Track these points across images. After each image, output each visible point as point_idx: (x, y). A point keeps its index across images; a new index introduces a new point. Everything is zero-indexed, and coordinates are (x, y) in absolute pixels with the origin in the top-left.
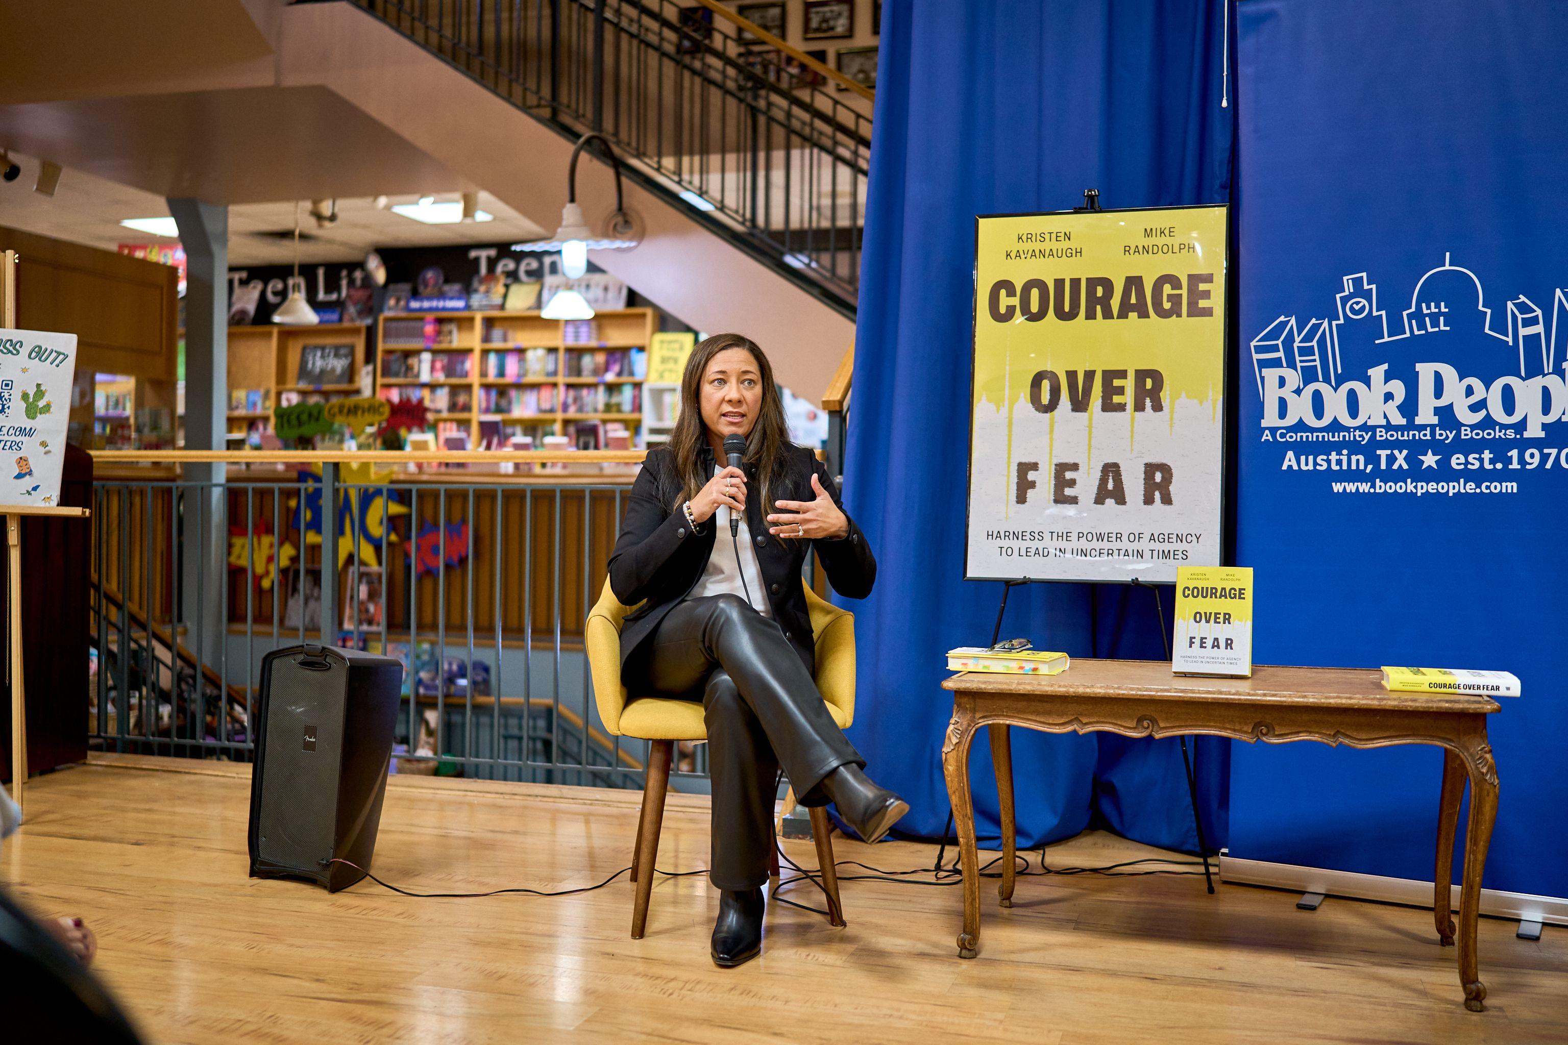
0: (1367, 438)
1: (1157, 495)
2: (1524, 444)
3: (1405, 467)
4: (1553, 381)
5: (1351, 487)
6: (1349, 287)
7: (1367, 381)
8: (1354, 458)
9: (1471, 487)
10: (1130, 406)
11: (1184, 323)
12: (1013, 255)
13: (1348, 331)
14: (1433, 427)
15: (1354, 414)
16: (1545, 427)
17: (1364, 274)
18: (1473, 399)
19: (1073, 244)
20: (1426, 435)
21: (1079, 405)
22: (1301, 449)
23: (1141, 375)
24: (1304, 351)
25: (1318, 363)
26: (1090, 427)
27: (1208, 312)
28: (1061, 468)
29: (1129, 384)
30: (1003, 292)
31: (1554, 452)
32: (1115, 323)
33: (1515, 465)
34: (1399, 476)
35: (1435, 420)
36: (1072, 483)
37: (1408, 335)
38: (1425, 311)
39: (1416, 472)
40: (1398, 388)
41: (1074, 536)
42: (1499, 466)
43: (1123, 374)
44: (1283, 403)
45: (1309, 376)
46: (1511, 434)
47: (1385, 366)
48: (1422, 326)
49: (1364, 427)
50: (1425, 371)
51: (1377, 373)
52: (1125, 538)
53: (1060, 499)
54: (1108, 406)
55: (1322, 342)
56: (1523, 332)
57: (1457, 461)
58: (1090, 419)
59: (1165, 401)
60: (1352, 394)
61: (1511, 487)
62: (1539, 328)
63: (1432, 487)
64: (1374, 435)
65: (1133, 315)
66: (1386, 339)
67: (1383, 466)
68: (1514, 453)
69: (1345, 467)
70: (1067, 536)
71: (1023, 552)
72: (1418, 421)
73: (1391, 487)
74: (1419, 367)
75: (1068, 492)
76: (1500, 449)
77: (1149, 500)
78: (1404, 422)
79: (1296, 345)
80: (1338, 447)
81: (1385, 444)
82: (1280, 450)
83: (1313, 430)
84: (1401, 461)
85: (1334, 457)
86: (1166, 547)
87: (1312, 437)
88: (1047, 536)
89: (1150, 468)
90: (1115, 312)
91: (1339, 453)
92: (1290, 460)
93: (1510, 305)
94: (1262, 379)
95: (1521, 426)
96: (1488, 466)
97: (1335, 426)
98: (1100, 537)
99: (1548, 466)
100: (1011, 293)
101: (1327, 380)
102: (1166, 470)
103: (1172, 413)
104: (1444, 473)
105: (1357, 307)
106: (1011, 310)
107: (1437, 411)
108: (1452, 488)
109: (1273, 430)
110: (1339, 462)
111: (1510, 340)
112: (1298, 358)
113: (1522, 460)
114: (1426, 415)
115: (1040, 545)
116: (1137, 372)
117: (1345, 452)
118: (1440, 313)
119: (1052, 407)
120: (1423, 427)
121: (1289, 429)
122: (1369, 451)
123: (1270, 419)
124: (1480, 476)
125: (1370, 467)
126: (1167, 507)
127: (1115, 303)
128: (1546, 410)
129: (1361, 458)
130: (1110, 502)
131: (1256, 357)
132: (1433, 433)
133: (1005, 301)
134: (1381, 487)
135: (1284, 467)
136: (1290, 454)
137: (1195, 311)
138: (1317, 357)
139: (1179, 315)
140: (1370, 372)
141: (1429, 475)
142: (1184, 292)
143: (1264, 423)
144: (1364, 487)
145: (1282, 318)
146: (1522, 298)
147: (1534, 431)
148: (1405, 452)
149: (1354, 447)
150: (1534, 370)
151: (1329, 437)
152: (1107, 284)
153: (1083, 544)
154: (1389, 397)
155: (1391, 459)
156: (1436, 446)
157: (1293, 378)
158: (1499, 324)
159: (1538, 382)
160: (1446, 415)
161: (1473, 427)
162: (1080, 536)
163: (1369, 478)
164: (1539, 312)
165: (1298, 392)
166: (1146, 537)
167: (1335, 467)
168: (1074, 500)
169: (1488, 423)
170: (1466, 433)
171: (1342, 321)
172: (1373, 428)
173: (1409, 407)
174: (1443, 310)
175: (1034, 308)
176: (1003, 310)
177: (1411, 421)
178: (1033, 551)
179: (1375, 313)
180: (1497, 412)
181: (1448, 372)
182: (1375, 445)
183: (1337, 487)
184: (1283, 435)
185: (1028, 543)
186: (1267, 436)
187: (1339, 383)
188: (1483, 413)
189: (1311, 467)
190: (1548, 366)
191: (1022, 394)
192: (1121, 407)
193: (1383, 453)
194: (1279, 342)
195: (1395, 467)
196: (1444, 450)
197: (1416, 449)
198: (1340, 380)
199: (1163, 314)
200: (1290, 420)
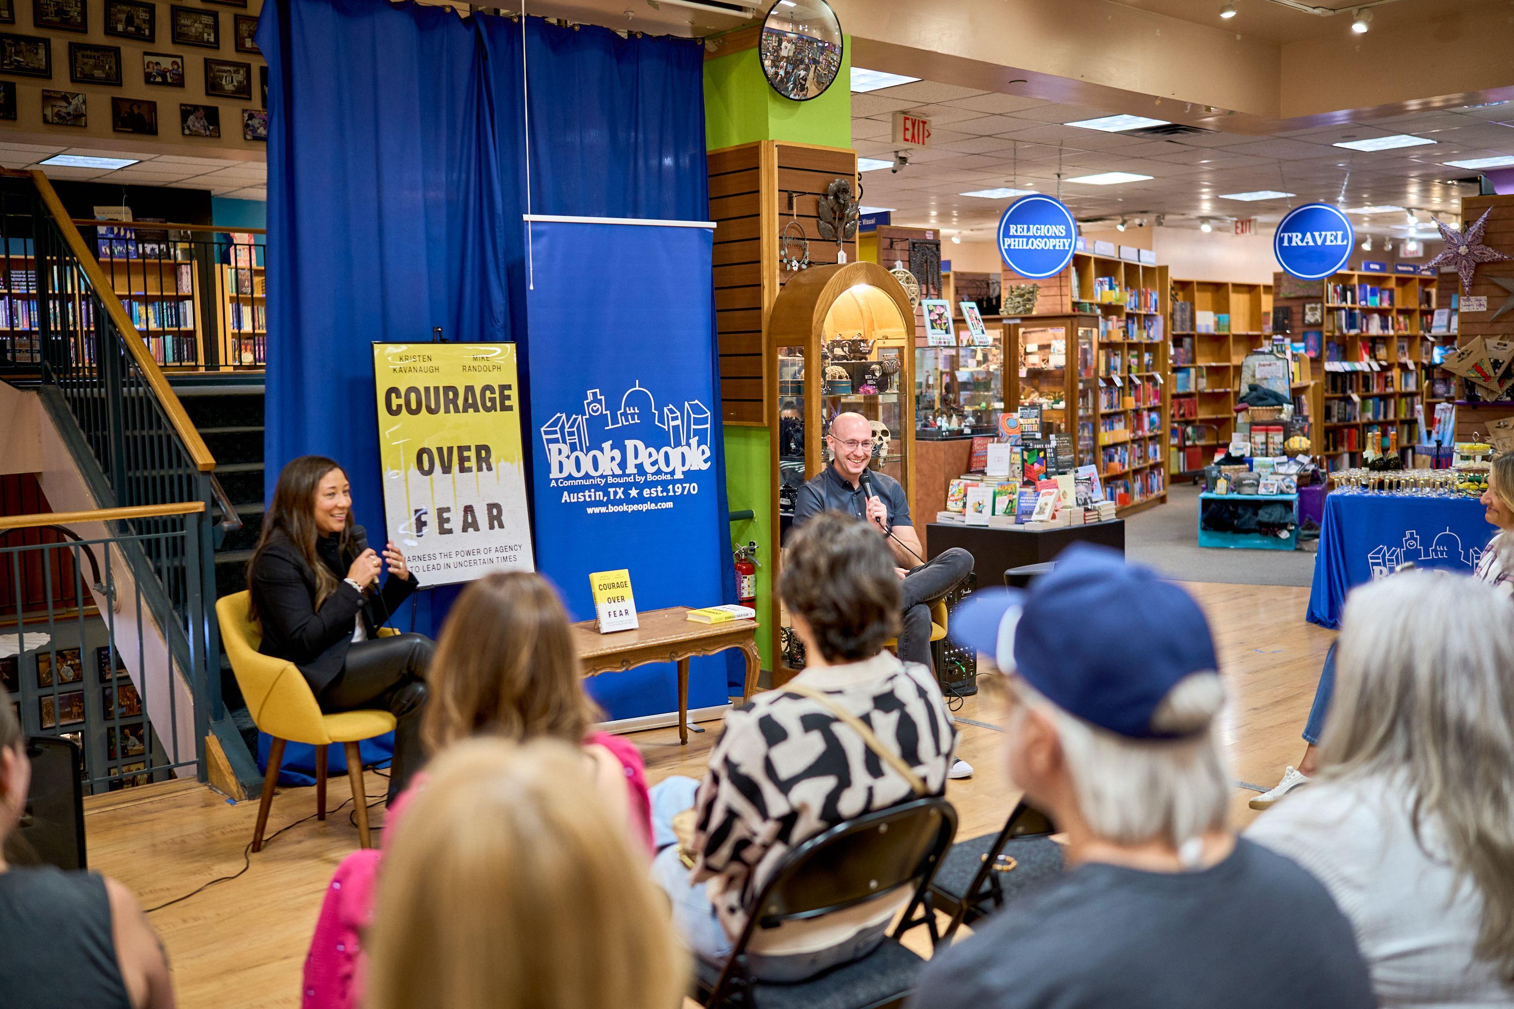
0: (603, 482)
1: (496, 523)
2: (674, 482)
3: (623, 497)
4: (685, 449)
5: (597, 510)
6: (590, 398)
7: (602, 450)
8: (597, 493)
9: (653, 506)
10: (475, 468)
11: (498, 414)
12: (398, 370)
13: (591, 421)
14: (634, 475)
15: (596, 468)
16: (683, 473)
17: (598, 390)
18: (653, 459)
19: (434, 363)
20: (631, 479)
21: (447, 469)
22: (572, 490)
23: (479, 448)
24: (571, 434)
25: (577, 440)
26: (454, 482)
27: (510, 408)
28: (441, 511)
29: (472, 454)
30: (393, 395)
31: (687, 485)
32: (462, 415)
33: (671, 493)
34: (619, 502)
35: (635, 471)
36: (448, 520)
37: (620, 425)
38: (628, 412)
39: (629, 500)
40: (617, 453)
41: (453, 554)
42: (665, 494)
43: (468, 448)
44: (561, 463)
45: (573, 448)
46: (669, 477)
47: (610, 442)
48: (627, 420)
49: (602, 476)
50: (630, 444)
51: (607, 445)
52: (482, 552)
53: (443, 531)
54: (462, 469)
55: (578, 428)
56: (672, 423)
57: (646, 493)
58: (453, 478)
59: (493, 466)
60: (595, 459)
61: (670, 505)
62: (679, 422)
63: (635, 507)
64: (606, 481)
65: (471, 410)
66: (610, 427)
67: (612, 497)
68: (670, 487)
69: (593, 499)
70: (449, 555)
71: (426, 569)
72: (627, 472)
73: (616, 509)
74: (627, 442)
75: (446, 526)
76: (664, 484)
77: (492, 527)
78: (620, 472)
79: (566, 430)
80: (589, 487)
81: (613, 485)
82: (560, 491)
83: (576, 479)
84: (620, 495)
85: (587, 493)
86: (505, 554)
87: (576, 483)
88: (438, 556)
89: (491, 507)
90: (461, 408)
91: (590, 491)
92: (565, 497)
93: (665, 409)
94: (549, 450)
95: (672, 473)
96: (660, 495)
97: (587, 476)
98: (468, 553)
99: (685, 493)
100: (398, 396)
101: (582, 450)
102: (497, 506)
103: (497, 471)
104: (641, 500)
105: (595, 409)
106: (399, 407)
107: (637, 466)
108: (644, 507)
109: (557, 480)
110: (590, 496)
111: (666, 428)
112: (567, 438)
113: (674, 491)
114: (631, 469)
115: (435, 562)
116: (477, 446)
117: (593, 490)
118: (635, 413)
119: (430, 472)
120: (629, 475)
121: (566, 479)
122: (604, 489)
123: (555, 474)
124: (656, 500)
125: (606, 498)
126: (502, 530)
127: (460, 402)
128: (683, 465)
129: (601, 493)
130: (471, 530)
131: (545, 437)
132: (635, 478)
133: (395, 402)
134: (612, 509)
135: (563, 501)
136: (566, 493)
137: (504, 408)
138: (576, 437)
139: (496, 410)
140: (603, 445)
141: (634, 501)
142: (497, 395)
143: (551, 476)
144: (603, 510)
145: (558, 415)
146: (671, 406)
147: (679, 475)
148: (622, 489)
149: (597, 488)
150: (678, 444)
151: (584, 482)
152: (454, 390)
153: (459, 559)
154: (613, 459)
155: (616, 493)
156: (636, 485)
157: (566, 449)
158: (661, 421)
159: (679, 450)
160: (640, 467)
161: (653, 474)
162: (457, 553)
163: (605, 504)
164: (678, 414)
165: (568, 457)
166: (493, 550)
167: (588, 499)
168: (450, 531)
169: (659, 472)
170: (650, 478)
171: (588, 416)
172: (606, 477)
173: (623, 465)
174: (637, 411)
175: (414, 406)
176: (394, 408)
177: (624, 472)
178: (431, 567)
179: (604, 412)
180: (662, 464)
181: (640, 445)
182: (608, 485)
183: (590, 511)
184: (562, 483)
185: (428, 562)
186: (553, 484)
187: (588, 451)
188: (657, 467)
189: (576, 500)
190: (684, 442)
191: (412, 465)
192: (469, 470)
193: (611, 490)
194: (557, 429)
195: (618, 497)
196: (640, 487)
197: (627, 486)
198: (589, 450)
199: (487, 410)
200: (565, 474)
